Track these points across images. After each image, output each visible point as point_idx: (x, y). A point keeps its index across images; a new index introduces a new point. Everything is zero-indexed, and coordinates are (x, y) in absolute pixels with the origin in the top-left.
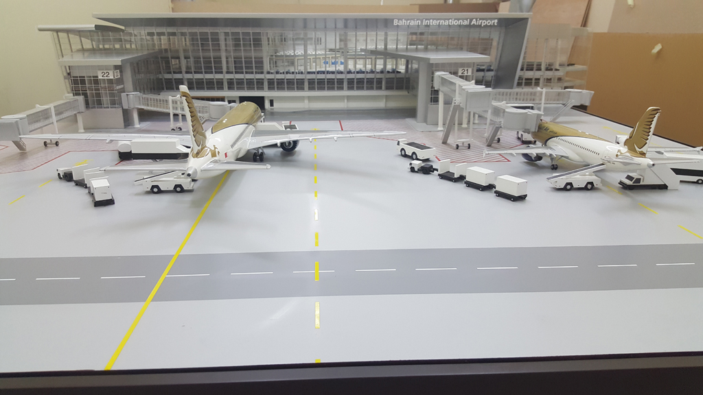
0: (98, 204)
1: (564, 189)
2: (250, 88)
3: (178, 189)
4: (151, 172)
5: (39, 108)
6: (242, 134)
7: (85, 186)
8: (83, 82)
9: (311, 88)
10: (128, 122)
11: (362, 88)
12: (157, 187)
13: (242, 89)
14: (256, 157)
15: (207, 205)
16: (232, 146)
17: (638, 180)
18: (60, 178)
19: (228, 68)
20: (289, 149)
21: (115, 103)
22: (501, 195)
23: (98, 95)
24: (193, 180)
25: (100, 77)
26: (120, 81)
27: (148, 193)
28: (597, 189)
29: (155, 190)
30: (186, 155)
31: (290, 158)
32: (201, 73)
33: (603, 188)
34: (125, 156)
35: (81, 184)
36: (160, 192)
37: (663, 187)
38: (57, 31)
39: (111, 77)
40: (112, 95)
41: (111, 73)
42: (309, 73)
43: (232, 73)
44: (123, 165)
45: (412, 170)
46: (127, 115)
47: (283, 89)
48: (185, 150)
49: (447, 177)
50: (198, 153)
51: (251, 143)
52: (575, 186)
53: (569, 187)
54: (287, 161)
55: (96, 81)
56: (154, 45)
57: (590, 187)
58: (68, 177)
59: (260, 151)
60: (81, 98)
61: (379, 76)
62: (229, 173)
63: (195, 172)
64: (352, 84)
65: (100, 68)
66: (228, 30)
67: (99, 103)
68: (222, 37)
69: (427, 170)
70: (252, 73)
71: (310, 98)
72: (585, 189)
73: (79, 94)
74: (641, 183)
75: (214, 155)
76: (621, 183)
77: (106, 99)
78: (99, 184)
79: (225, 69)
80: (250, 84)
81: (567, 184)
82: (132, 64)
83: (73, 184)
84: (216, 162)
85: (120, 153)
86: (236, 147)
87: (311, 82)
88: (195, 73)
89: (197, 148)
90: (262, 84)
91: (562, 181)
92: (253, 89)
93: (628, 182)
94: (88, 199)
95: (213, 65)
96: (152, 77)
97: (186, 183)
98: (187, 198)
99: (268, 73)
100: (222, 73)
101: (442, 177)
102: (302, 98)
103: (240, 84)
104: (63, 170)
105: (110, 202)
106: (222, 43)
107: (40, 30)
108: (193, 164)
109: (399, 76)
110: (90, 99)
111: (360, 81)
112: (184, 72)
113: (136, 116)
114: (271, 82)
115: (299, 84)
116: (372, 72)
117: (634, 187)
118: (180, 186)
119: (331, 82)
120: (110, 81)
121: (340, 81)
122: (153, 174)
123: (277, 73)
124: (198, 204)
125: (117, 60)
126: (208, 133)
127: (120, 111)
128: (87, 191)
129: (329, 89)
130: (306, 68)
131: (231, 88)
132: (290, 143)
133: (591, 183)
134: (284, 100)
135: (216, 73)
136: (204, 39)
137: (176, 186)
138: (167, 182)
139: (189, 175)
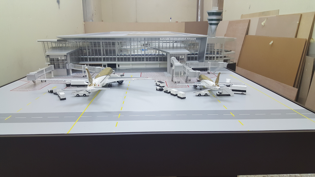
0: (61, 99)
1: (198, 96)
2: (111, 61)
3: (85, 95)
4: (76, 90)
5: (40, 70)
6: (104, 79)
7: (57, 95)
8: (54, 60)
9: (133, 60)
10: (68, 73)
11: (151, 61)
12: (78, 95)
13: (108, 61)
14: (109, 86)
15: (93, 100)
16: (101, 83)
17: (221, 93)
18: (49, 92)
19: (103, 53)
20: (120, 83)
21: (64, 67)
22: (179, 97)
23: (59, 65)
24: (89, 93)
25: (59, 59)
26: (66, 60)
27: (76, 96)
28: (208, 96)
29: (78, 96)
30: (87, 85)
31: (120, 86)
32: (94, 55)
33: (211, 95)
34: (68, 85)
35: (56, 94)
36: (79, 96)
37: (229, 95)
38: (44, 42)
39: (63, 59)
40: (64, 65)
41: (63, 57)
42: (132, 55)
43: (105, 55)
44: (68, 88)
45: (157, 90)
46: (68, 71)
47: (123, 61)
48: (87, 84)
49: (166, 92)
50: (90, 85)
51: (108, 81)
52: (201, 95)
53: (200, 95)
54: (119, 87)
55: (58, 60)
56: (77, 46)
57: (206, 95)
58: (51, 92)
59: (111, 84)
60: (53, 66)
61: (157, 56)
62: (100, 91)
63: (89, 90)
64: (147, 59)
65: (59, 56)
66: (103, 41)
67: (59, 67)
68: (101, 44)
69: (161, 90)
70: (112, 55)
71: (132, 64)
72: (205, 95)
73: (52, 64)
74: (222, 94)
75: (95, 85)
76: (217, 94)
77: (61, 66)
78: (62, 94)
79: (102, 54)
80: (111, 59)
81: (199, 94)
82: (70, 54)
83: (53, 94)
84: (95, 87)
85: (67, 84)
86: (102, 83)
87: (133, 58)
88: (92, 55)
89: (90, 84)
90: (116, 59)
91: (198, 93)
92: (112, 61)
93: (218, 94)
94: (58, 98)
95: (98, 52)
96: (76, 57)
97: (87, 94)
98: (87, 98)
99: (118, 55)
100: (101, 55)
101: (165, 92)
102: (130, 64)
103: (107, 59)
104: (50, 90)
105: (65, 99)
106: (101, 45)
107: (38, 41)
108: (89, 88)
109: (164, 56)
110: (56, 66)
111: (150, 58)
112: (88, 55)
113: (71, 71)
114: (118, 59)
115: (129, 59)
116: (154, 55)
117: (220, 95)
118: (85, 94)
119: (140, 58)
120: (63, 60)
121: (143, 58)
122: (77, 91)
123: (121, 55)
124: (90, 100)
125: (65, 53)
126: (93, 79)
127: (66, 70)
128: (58, 96)
129: (139, 61)
130: (131, 53)
131: (104, 60)
132: (120, 81)
133: (207, 94)
134: (123, 65)
135: (99, 55)
136: (95, 44)
137: (84, 94)
138: (81, 93)
139: (87, 91)
